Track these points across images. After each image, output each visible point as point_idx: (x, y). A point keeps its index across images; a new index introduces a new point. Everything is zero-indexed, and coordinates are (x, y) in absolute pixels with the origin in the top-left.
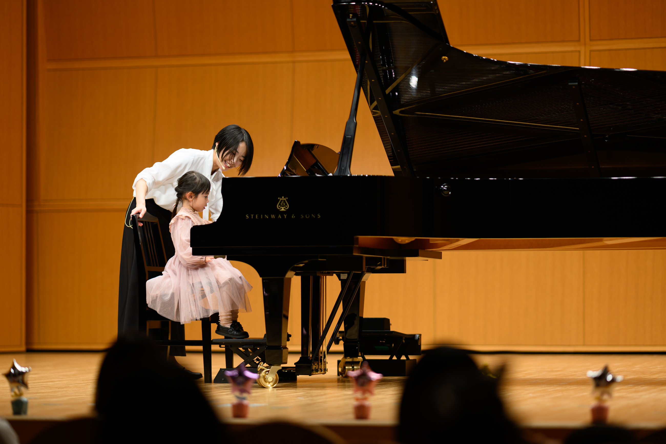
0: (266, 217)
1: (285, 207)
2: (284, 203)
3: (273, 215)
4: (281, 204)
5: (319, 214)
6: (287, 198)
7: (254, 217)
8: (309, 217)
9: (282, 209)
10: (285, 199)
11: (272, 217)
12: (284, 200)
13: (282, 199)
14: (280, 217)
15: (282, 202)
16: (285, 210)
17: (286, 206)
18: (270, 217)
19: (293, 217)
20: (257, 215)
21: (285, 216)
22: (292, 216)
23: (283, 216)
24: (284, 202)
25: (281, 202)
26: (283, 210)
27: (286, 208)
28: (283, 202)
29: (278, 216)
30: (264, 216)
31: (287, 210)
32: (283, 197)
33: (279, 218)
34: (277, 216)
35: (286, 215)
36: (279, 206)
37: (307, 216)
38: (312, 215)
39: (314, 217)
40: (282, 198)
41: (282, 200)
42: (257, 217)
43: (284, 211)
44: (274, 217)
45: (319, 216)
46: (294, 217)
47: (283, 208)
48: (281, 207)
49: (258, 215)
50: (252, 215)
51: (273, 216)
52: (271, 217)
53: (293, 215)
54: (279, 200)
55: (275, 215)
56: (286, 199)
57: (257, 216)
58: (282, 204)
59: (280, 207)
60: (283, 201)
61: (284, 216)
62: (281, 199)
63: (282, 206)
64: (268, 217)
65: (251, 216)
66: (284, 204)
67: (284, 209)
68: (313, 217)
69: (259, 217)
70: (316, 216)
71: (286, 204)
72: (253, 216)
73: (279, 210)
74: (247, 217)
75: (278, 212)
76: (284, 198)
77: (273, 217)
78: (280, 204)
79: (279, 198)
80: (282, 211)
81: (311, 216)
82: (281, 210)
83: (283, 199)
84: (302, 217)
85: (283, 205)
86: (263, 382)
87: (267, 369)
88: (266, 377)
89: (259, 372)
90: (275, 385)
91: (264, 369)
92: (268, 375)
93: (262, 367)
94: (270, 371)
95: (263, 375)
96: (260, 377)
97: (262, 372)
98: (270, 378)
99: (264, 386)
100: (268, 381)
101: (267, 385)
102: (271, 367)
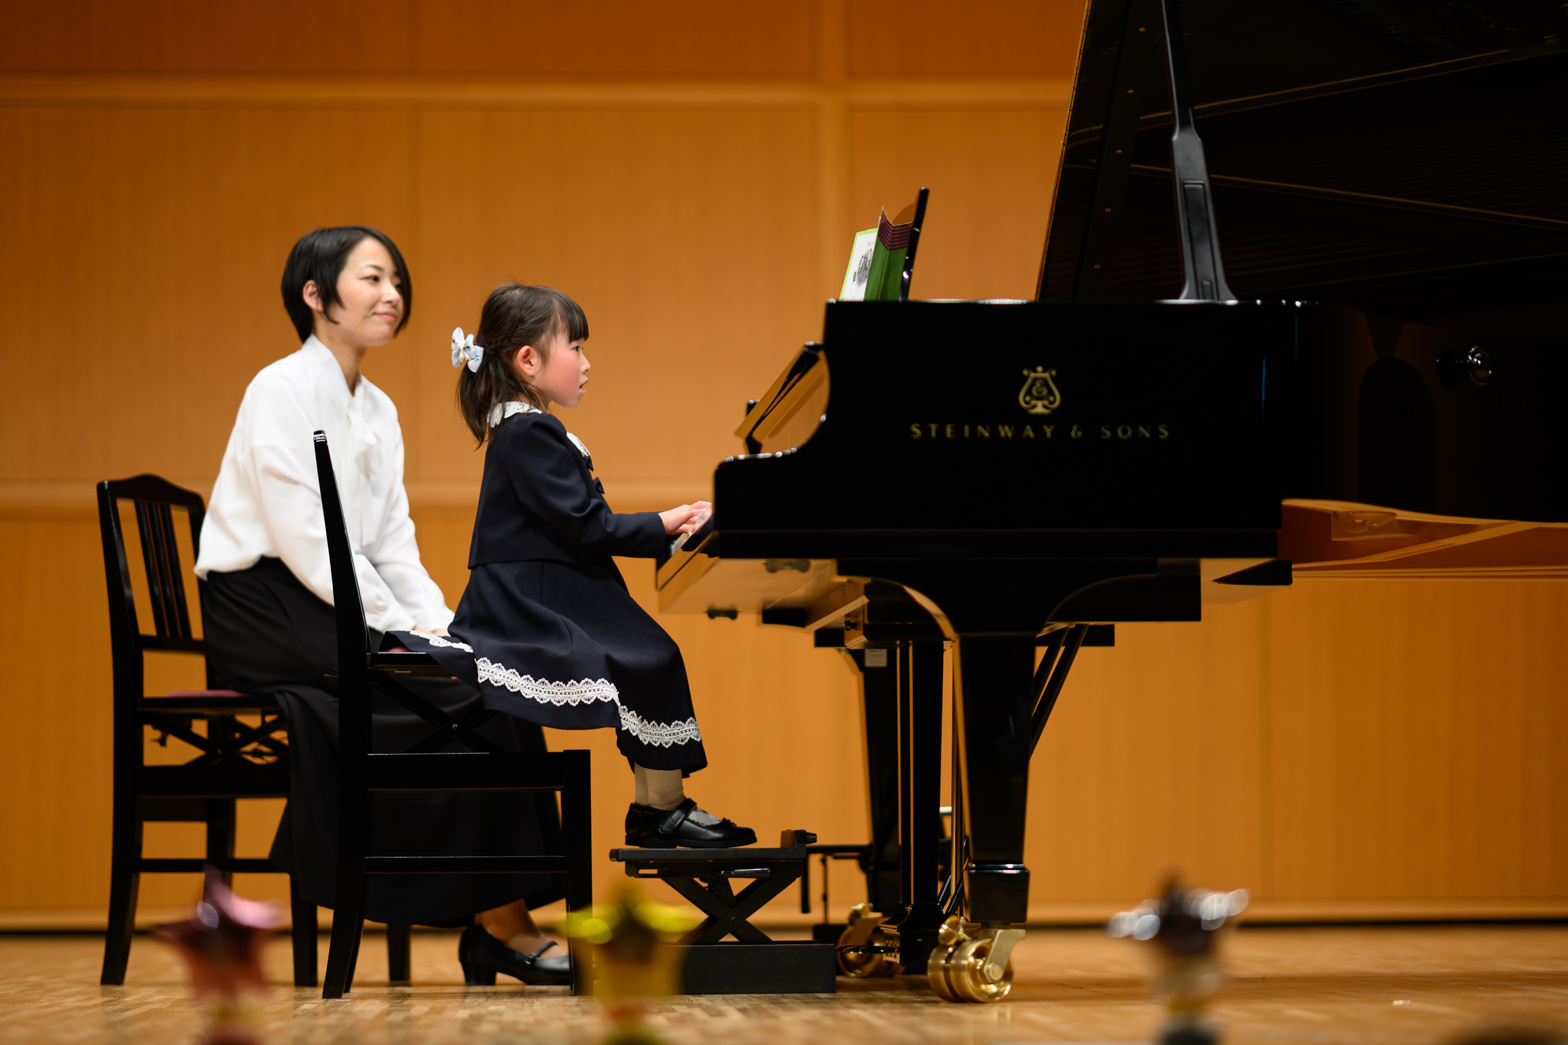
0: (982, 435)
1: (1048, 400)
2: (1044, 388)
3: (1007, 428)
4: (1034, 392)
5: (1164, 426)
6: (1054, 373)
7: (941, 431)
8: (1130, 433)
9: (1035, 406)
10: (1046, 375)
11: (1003, 434)
12: (1045, 380)
13: (1036, 375)
14: (1029, 432)
15: (1038, 384)
16: (1045, 411)
17: (1052, 399)
18: (995, 432)
19: (1076, 434)
20: (949, 426)
21: (1048, 431)
22: (1071, 429)
23: (1039, 432)
24: (1042, 385)
25: (1033, 384)
26: (1040, 409)
27: (1052, 403)
28: (1039, 386)
29: (1024, 429)
30: (974, 431)
31: (1055, 411)
32: (1040, 369)
33: (1028, 436)
34: (1018, 431)
35: (1052, 427)
36: (1028, 398)
37: (1125, 432)
38: (1141, 429)
39: (1147, 435)
40: (1035, 371)
41: (1035, 380)
42: (952, 434)
43: (1042, 415)
44: (1010, 434)
45: (1164, 433)
46: (1079, 433)
47: (1040, 403)
48: (1034, 402)
49: (953, 425)
50: (933, 427)
51: (1006, 431)
52: (998, 433)
53: (1075, 428)
54: (1027, 378)
55: (1013, 427)
56: (1052, 377)
57: (951, 428)
58: (1037, 392)
59: (1031, 399)
60: (1041, 381)
61: (1045, 433)
62: (1033, 375)
63: (1038, 399)
64: (986, 434)
65: (930, 430)
66: (1041, 392)
67: (1045, 407)
68: (1143, 435)
69: (958, 431)
70: (1155, 433)
71: (1051, 393)
72: (937, 430)
73: (1025, 411)
74: (916, 434)
75: (1024, 417)
76: (1044, 371)
77: (1006, 435)
78: (1029, 392)
79: (1025, 372)
80: (1037, 415)
81: (1135, 431)
82: (1034, 411)
83: (1040, 375)
84: (1106, 435)
85: (1040, 395)
86: (968, 981)
87: (974, 938)
88: (978, 967)
89: (950, 950)
90: (1006, 992)
91: (964, 940)
92: (984, 958)
93: (961, 933)
94: (994, 944)
95: (971, 959)
96: (960, 968)
97: (961, 950)
98: (994, 970)
99: (976, 996)
100: (988, 978)
101: (983, 993)
102: (996, 933)
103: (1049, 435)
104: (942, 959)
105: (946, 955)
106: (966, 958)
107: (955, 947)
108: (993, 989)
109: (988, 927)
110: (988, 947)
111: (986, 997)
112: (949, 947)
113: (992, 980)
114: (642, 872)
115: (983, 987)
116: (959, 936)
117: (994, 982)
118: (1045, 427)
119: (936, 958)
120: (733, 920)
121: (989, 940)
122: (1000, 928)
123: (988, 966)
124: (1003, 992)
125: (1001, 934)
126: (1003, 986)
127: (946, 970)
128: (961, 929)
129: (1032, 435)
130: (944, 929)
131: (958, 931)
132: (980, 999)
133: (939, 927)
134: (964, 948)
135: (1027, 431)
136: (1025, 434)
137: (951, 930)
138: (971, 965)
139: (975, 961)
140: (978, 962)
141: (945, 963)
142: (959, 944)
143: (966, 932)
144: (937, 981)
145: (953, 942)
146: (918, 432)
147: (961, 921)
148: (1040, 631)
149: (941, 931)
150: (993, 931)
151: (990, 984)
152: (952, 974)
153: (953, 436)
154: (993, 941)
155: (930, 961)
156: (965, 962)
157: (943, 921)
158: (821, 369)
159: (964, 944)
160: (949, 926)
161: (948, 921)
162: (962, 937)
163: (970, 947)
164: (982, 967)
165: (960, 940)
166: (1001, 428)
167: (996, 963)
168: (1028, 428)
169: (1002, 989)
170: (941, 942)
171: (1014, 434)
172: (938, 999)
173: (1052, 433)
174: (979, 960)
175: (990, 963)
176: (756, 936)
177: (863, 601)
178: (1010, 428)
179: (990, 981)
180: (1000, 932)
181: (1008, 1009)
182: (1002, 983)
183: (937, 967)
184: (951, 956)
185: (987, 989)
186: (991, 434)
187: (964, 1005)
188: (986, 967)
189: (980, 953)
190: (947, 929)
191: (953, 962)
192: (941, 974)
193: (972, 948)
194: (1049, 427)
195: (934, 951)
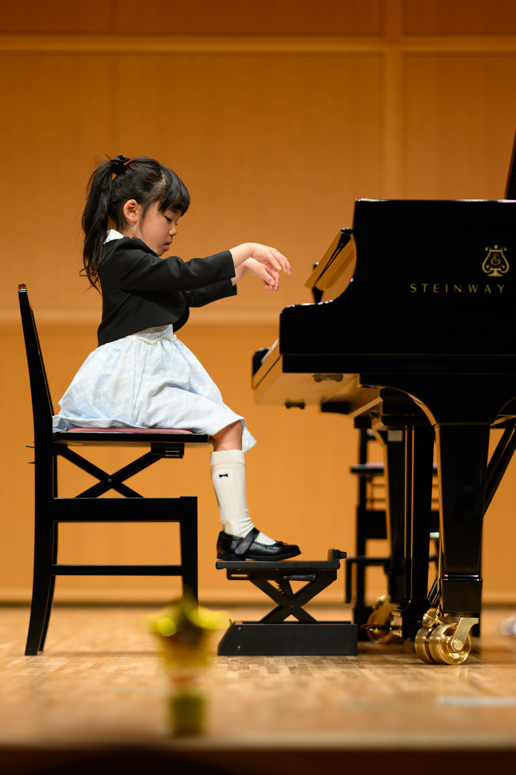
0: (457, 290)
1: (501, 267)
2: (498, 260)
3: (473, 286)
4: (492, 262)
6: (505, 249)
7: (430, 288)
9: (493, 272)
10: (501, 251)
11: (471, 291)
12: (500, 254)
13: (493, 251)
16: (499, 275)
17: (504, 267)
18: (465, 289)
20: (435, 285)
21: (501, 288)
23: (495, 289)
24: (498, 258)
25: (491, 257)
26: (495, 274)
27: (504, 270)
28: (495, 258)
29: (485, 287)
30: (451, 288)
32: (496, 247)
33: (488, 291)
34: (481, 289)
35: (503, 285)
36: (488, 267)
40: (493, 248)
41: (493, 254)
42: (436, 290)
43: (497, 277)
44: (475, 291)
47: (496, 270)
48: (491, 269)
49: (438, 285)
50: (425, 285)
51: (473, 289)
52: (468, 289)
54: (488, 252)
55: (478, 285)
56: (505, 252)
57: (437, 286)
58: (494, 262)
59: (490, 268)
60: (497, 255)
61: (499, 289)
62: (491, 251)
63: (494, 267)
64: (460, 291)
65: (423, 286)
66: (497, 262)
67: (498, 272)
69: (441, 288)
71: (503, 263)
72: (427, 287)
74: (413, 289)
75: (485, 279)
76: (499, 248)
77: (473, 290)
78: (488, 262)
79: (487, 249)
80: (493, 277)
82: (492, 275)
83: (496, 251)
85: (496, 264)
86: (440, 651)
87: (446, 623)
88: (447, 642)
89: (430, 630)
90: (465, 659)
91: (439, 624)
92: (451, 636)
93: (437, 620)
94: (458, 627)
95: (443, 636)
96: (435, 642)
97: (436, 631)
98: (458, 644)
99: (445, 661)
100: (453, 649)
101: (450, 658)
102: (460, 619)
103: (501, 292)
104: (424, 636)
105: (427, 633)
106: (439, 636)
107: (433, 629)
108: (457, 656)
109: (455, 616)
110: (454, 629)
111: (452, 661)
112: (430, 628)
113: (456, 650)
114: (233, 576)
115: (450, 654)
116: (436, 621)
117: (457, 652)
118: (499, 286)
119: (421, 635)
120: (292, 608)
121: (456, 624)
122: (462, 617)
123: (455, 641)
124: (463, 658)
125: (462, 620)
126: (463, 654)
127: (426, 643)
128: (437, 617)
129: (490, 292)
130: (426, 616)
131: (435, 618)
132: (447, 662)
133: (423, 615)
134: (438, 629)
135: (487, 289)
136: (486, 290)
137: (431, 618)
138: (443, 640)
139: (445, 638)
140: (448, 638)
141: (426, 639)
142: (435, 626)
143: (439, 619)
144: (421, 651)
145: (431, 625)
146: (415, 288)
147: (437, 612)
148: (493, 422)
149: (424, 618)
150: (458, 618)
151: (455, 653)
152: (430, 646)
153: (438, 292)
154: (458, 624)
155: (416, 637)
156: (438, 638)
157: (425, 612)
158: (352, 245)
159: (438, 626)
160: (429, 615)
161: (428, 611)
162: (437, 623)
163: (442, 629)
164: (450, 641)
165: (436, 624)
166: (469, 286)
167: (459, 639)
168: (488, 286)
169: (463, 657)
170: (424, 625)
171: (477, 291)
172: (421, 661)
173: (503, 289)
174: (448, 637)
175: (455, 639)
176: (306, 619)
177: (379, 400)
178: (475, 287)
179: (455, 651)
180: (462, 619)
181: (466, 670)
182: (463, 653)
183: (420, 641)
184: (430, 634)
185: (453, 656)
186: (462, 290)
187: (437, 666)
188: (452, 641)
189: (449, 633)
190: (428, 617)
191: (431, 638)
192: (423, 646)
193: (444, 629)
194: (501, 286)
195: (420, 630)
